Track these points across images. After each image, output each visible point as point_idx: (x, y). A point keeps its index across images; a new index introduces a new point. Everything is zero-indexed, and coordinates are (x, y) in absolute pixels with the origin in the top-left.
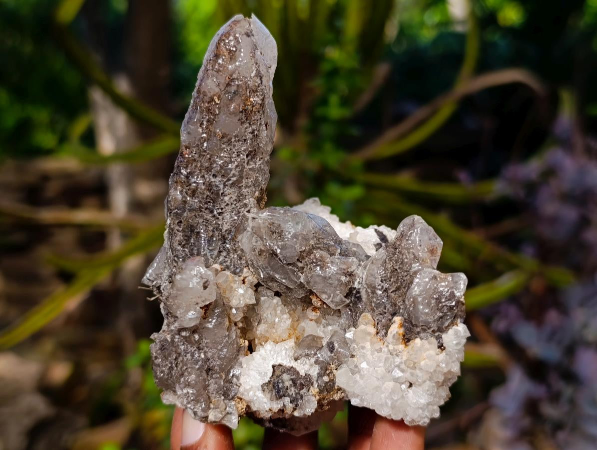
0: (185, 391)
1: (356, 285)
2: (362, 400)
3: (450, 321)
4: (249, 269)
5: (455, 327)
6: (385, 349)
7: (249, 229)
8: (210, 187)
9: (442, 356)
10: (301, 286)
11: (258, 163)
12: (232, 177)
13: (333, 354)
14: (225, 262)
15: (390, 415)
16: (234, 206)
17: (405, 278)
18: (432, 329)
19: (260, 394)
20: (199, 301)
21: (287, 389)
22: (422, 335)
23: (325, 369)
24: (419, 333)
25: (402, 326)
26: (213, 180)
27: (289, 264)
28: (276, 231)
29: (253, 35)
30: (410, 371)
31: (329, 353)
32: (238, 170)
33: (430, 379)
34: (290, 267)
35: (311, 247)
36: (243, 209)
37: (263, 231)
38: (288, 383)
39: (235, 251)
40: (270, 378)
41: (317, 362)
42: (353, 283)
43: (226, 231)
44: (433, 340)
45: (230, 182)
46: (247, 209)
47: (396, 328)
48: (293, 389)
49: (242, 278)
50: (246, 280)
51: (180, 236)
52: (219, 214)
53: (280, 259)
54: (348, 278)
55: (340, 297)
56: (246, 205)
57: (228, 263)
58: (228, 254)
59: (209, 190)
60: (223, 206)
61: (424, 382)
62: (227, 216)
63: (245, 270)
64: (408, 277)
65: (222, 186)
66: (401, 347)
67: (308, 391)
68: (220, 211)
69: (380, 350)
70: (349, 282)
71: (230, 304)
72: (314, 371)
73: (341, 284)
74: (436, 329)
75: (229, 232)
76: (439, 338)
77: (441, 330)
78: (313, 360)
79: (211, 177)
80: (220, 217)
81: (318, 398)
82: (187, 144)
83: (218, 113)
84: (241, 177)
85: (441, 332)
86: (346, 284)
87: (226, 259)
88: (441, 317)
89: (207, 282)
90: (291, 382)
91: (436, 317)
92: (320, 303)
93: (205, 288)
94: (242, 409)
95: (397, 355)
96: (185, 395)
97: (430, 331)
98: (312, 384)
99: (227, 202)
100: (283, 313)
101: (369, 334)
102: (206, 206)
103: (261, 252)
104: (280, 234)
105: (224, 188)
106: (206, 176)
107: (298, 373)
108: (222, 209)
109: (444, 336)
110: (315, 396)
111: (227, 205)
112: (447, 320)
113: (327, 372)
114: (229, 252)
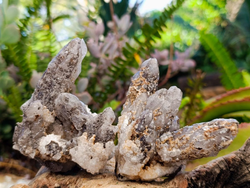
0: (21, 140)
1: (86, 124)
2: (76, 160)
3: (109, 139)
4: (55, 111)
5: (110, 142)
6: (87, 144)
7: (59, 97)
8: (52, 82)
9: (104, 150)
10: (69, 120)
11: (69, 80)
12: (59, 81)
13: (72, 143)
14: (48, 106)
15: (83, 166)
16: (57, 90)
17: (100, 124)
18: (103, 140)
19: (44, 148)
20: (35, 113)
21: (53, 148)
22: (100, 142)
23: (68, 147)
24: (99, 141)
25: (95, 137)
26: (53, 80)
27: (67, 111)
28: (67, 100)
29: (80, 44)
30: (93, 152)
31: (70, 143)
32: (62, 79)
33: (98, 156)
34: (68, 112)
35: (76, 108)
36: (59, 92)
37: (63, 98)
38: (54, 147)
39: (52, 104)
40: (49, 144)
41: (65, 144)
42: (85, 123)
43: (52, 97)
44: (103, 144)
45: (58, 82)
46: (61, 92)
47: (93, 138)
48: (55, 149)
49: (52, 113)
50: (53, 114)
51: (37, 95)
52: (52, 91)
53: (65, 109)
54: (84, 120)
55: (80, 126)
56: (60, 91)
57: (49, 107)
58: (50, 104)
59: (51, 83)
60: (54, 89)
61: (96, 157)
62: (54, 92)
63: (54, 111)
64: (101, 124)
65: (55, 83)
66: (93, 144)
67: (60, 152)
68: (52, 90)
69: (86, 144)
70: (84, 122)
71: (45, 119)
72: (64, 147)
73: (81, 121)
74: (104, 140)
75: (53, 97)
76: (104, 144)
77: (106, 141)
78: (65, 143)
79: (53, 79)
80: (52, 92)
81: (62, 155)
82: (49, 68)
83: (62, 61)
84: (62, 82)
85: (106, 142)
86: (83, 122)
87: (49, 106)
88: (107, 137)
89: (40, 107)
90: (55, 147)
91: (106, 136)
92: (73, 128)
93: (39, 109)
94: (37, 153)
95: (90, 146)
96: (21, 141)
97: (102, 141)
98: (62, 150)
99: (55, 88)
100: (61, 130)
101: (84, 138)
102: (48, 87)
103: (60, 105)
104: (68, 101)
105: (56, 84)
106: (52, 79)
107: (58, 145)
108: (53, 90)
109: (106, 143)
110: (62, 154)
111: (55, 89)
112: (108, 138)
113: (68, 149)
114: (50, 103)
